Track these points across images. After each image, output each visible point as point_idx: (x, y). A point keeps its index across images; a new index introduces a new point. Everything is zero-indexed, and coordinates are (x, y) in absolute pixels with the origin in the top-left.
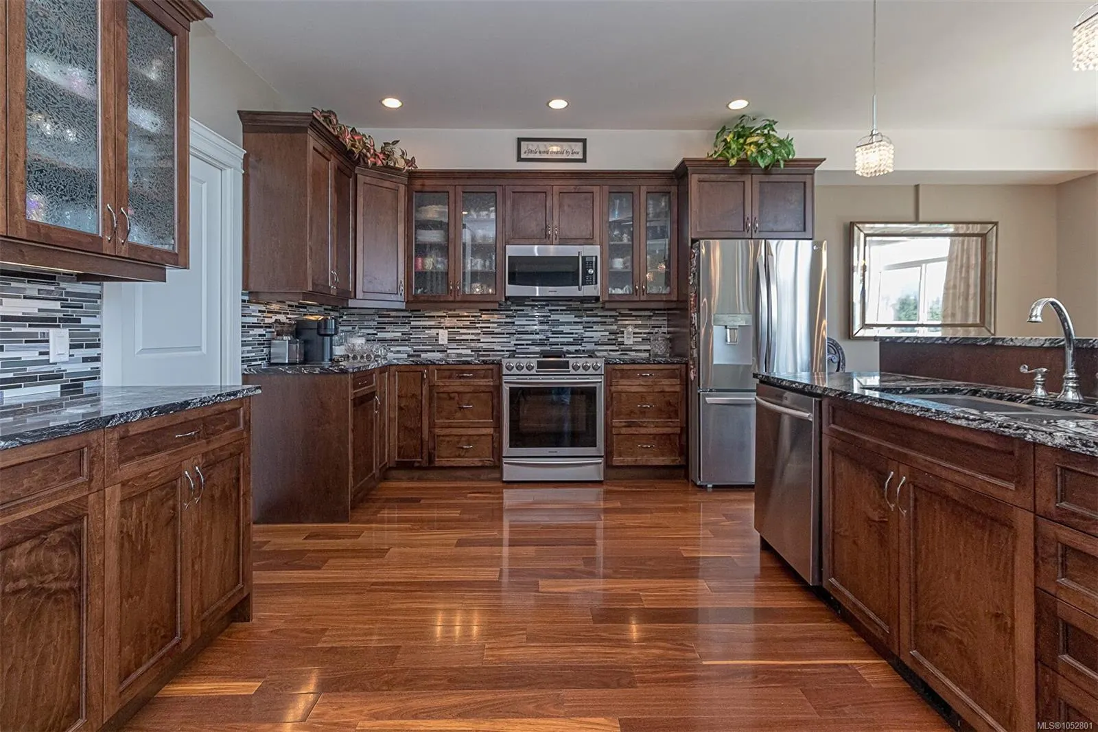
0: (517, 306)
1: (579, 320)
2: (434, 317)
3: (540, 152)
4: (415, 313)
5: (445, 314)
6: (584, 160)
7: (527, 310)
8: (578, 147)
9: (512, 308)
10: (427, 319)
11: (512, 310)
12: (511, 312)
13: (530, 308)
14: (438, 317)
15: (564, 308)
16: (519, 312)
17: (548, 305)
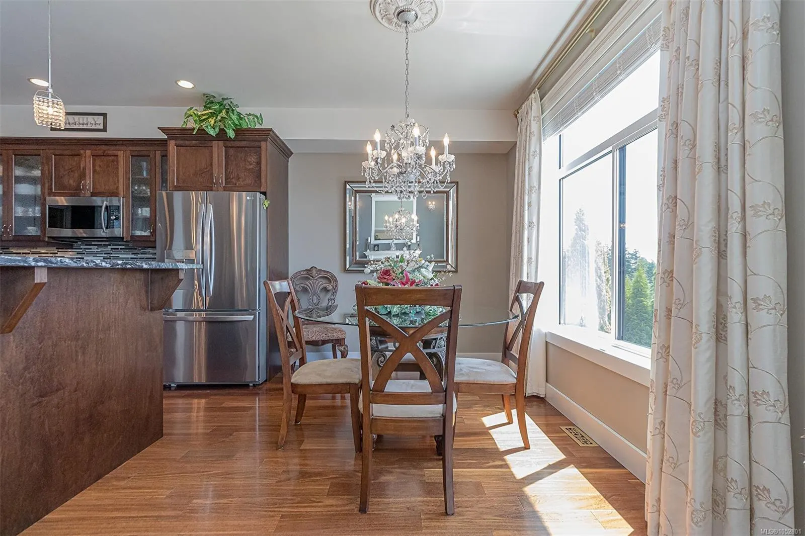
0: (85, 245)
1: (135, 257)
2: (20, 253)
3: (69, 124)
4: (5, 250)
5: (29, 252)
6: (104, 130)
7: (94, 249)
8: (100, 119)
9: (81, 247)
10: (15, 255)
11: (81, 249)
12: (81, 250)
13: (96, 247)
14: (23, 253)
15: (124, 247)
16: (87, 250)
17: (110, 245)
